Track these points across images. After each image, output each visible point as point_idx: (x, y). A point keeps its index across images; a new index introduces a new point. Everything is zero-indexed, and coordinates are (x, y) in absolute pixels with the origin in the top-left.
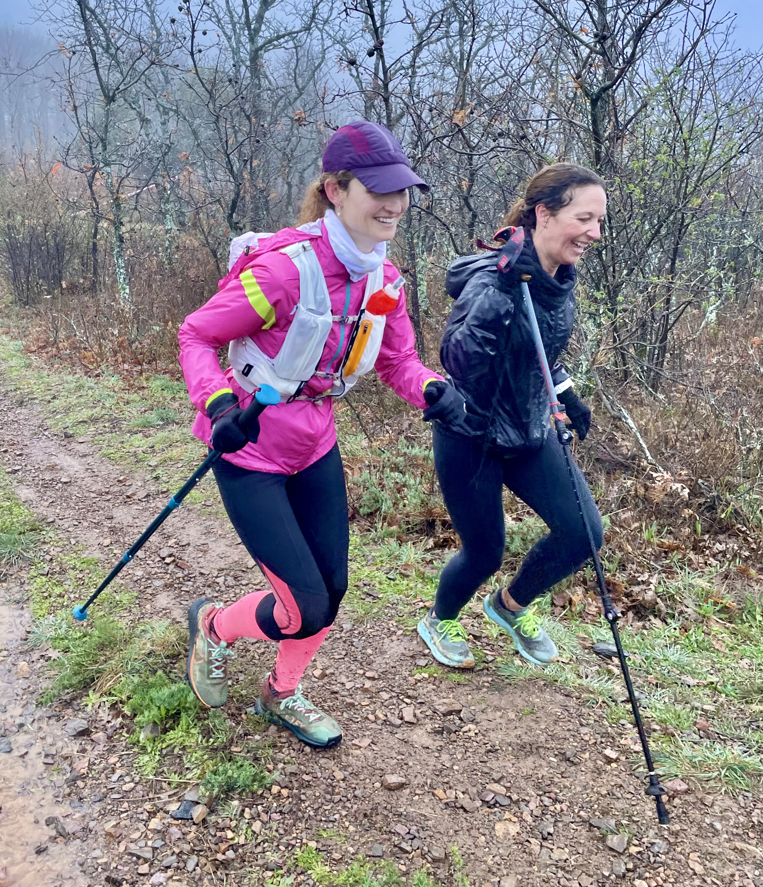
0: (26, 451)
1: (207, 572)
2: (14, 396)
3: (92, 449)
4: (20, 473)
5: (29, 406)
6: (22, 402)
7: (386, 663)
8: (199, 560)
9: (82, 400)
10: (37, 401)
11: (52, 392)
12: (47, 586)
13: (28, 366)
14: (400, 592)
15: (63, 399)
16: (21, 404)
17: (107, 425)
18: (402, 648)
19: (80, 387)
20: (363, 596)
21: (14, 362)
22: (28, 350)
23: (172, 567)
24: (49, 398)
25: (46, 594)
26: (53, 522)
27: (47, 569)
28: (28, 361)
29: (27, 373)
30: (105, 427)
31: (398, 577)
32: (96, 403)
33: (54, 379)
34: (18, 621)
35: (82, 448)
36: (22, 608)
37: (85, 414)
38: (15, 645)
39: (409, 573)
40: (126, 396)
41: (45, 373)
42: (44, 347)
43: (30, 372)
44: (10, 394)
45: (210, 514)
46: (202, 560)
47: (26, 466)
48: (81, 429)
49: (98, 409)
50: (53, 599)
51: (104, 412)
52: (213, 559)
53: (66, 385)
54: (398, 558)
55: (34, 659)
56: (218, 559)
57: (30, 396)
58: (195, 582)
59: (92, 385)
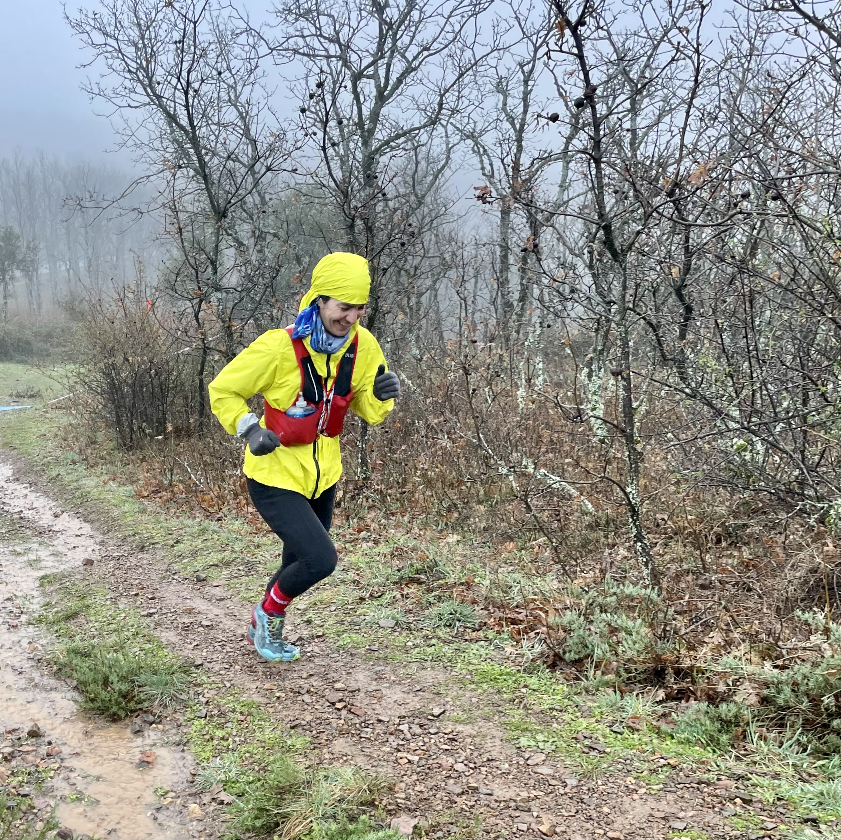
0: (157, 595)
1: (386, 719)
2: (134, 541)
3: (230, 592)
4: (156, 616)
5: (151, 551)
6: (143, 547)
7: (631, 824)
8: (374, 706)
9: (209, 544)
10: (159, 546)
11: (174, 536)
12: (207, 729)
13: (144, 511)
14: (632, 747)
15: (188, 543)
16: (142, 549)
17: (241, 568)
18: (648, 808)
19: (204, 531)
20: (586, 750)
21: (127, 507)
22: (139, 496)
23: (344, 712)
24: (171, 542)
25: (207, 737)
26: (202, 665)
27: (204, 711)
28: (142, 506)
29: (143, 518)
30: (239, 570)
31: (626, 731)
32: (224, 547)
33: (174, 523)
34: (181, 763)
35: (218, 592)
36: (183, 751)
37: (215, 557)
38: (182, 787)
39: (638, 727)
40: (256, 540)
41: (162, 518)
42: (158, 492)
43: (145, 517)
44: (130, 539)
45: (378, 659)
46: (377, 706)
47: (161, 609)
48: (214, 572)
49: (227, 553)
50: (215, 742)
51: (234, 555)
52: (390, 706)
53: (188, 529)
54: (622, 709)
55: (205, 801)
56: (396, 706)
57: (151, 541)
58: (374, 729)
59: (216, 528)
